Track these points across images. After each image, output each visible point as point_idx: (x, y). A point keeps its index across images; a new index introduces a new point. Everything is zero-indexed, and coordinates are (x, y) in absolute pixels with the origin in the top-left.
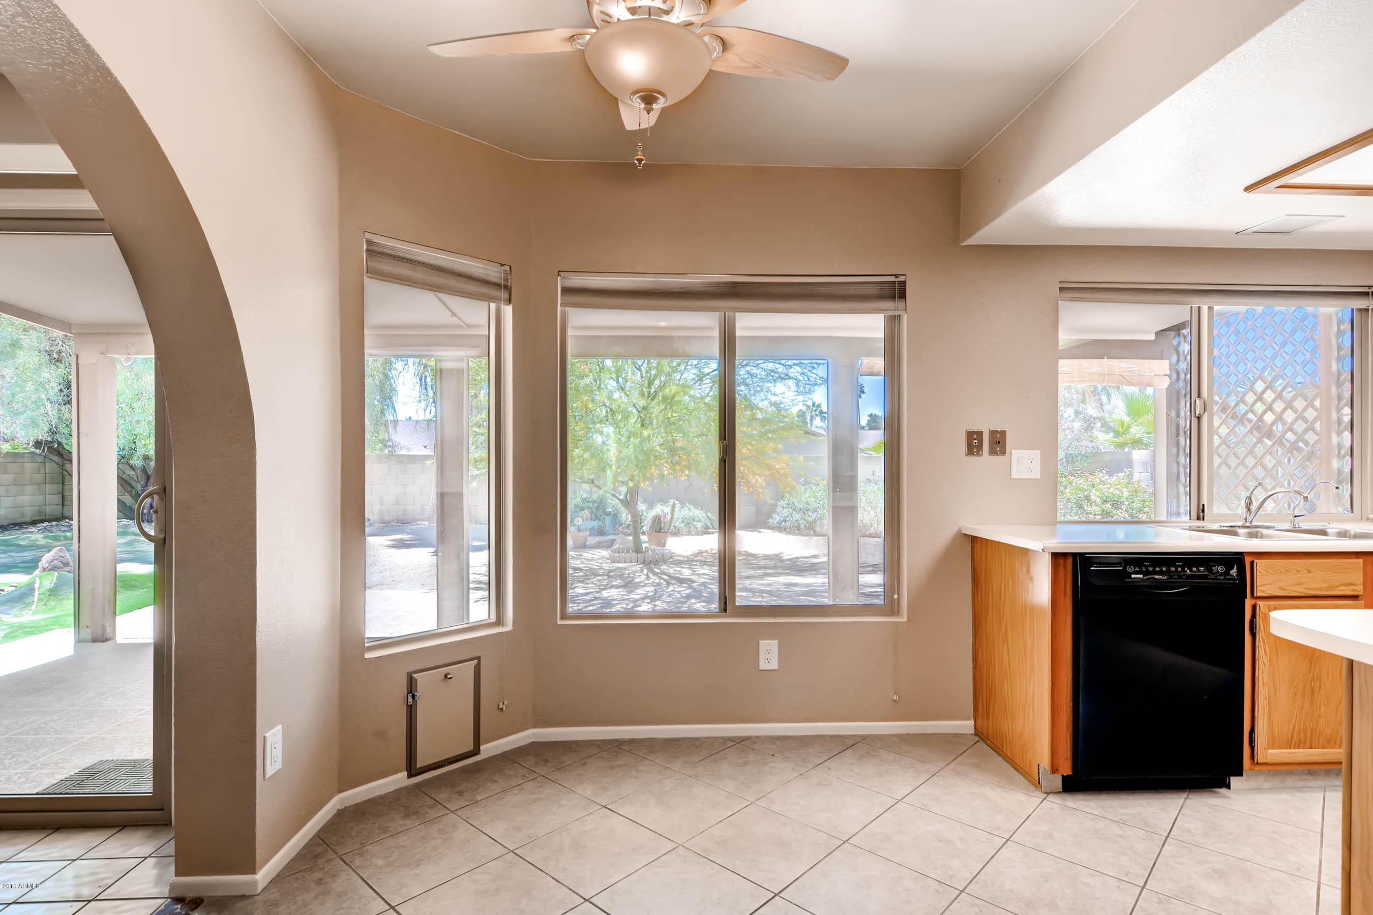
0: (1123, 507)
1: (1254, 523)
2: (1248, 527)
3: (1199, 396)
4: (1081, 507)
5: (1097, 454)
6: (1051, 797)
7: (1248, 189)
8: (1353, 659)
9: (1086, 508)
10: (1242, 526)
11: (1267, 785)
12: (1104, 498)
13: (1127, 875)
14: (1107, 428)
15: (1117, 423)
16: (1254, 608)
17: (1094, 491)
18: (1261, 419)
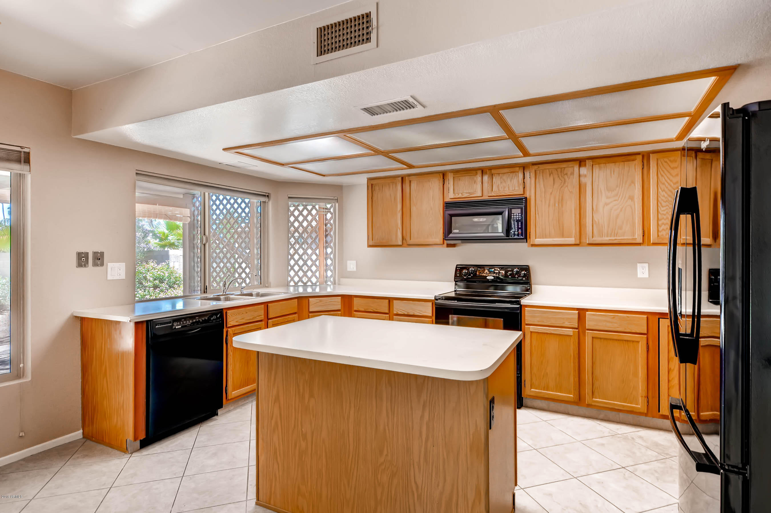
0: (165, 282)
1: (227, 293)
2: (224, 295)
3: (204, 235)
4: (141, 283)
5: (150, 251)
6: (135, 454)
7: (224, 149)
8: (259, 351)
9: (144, 284)
10: (222, 295)
11: (232, 408)
12: (155, 278)
13: (175, 474)
14: (155, 236)
15: (161, 235)
16: (227, 332)
17: (149, 274)
18: (229, 241)
